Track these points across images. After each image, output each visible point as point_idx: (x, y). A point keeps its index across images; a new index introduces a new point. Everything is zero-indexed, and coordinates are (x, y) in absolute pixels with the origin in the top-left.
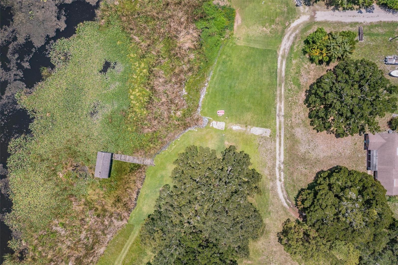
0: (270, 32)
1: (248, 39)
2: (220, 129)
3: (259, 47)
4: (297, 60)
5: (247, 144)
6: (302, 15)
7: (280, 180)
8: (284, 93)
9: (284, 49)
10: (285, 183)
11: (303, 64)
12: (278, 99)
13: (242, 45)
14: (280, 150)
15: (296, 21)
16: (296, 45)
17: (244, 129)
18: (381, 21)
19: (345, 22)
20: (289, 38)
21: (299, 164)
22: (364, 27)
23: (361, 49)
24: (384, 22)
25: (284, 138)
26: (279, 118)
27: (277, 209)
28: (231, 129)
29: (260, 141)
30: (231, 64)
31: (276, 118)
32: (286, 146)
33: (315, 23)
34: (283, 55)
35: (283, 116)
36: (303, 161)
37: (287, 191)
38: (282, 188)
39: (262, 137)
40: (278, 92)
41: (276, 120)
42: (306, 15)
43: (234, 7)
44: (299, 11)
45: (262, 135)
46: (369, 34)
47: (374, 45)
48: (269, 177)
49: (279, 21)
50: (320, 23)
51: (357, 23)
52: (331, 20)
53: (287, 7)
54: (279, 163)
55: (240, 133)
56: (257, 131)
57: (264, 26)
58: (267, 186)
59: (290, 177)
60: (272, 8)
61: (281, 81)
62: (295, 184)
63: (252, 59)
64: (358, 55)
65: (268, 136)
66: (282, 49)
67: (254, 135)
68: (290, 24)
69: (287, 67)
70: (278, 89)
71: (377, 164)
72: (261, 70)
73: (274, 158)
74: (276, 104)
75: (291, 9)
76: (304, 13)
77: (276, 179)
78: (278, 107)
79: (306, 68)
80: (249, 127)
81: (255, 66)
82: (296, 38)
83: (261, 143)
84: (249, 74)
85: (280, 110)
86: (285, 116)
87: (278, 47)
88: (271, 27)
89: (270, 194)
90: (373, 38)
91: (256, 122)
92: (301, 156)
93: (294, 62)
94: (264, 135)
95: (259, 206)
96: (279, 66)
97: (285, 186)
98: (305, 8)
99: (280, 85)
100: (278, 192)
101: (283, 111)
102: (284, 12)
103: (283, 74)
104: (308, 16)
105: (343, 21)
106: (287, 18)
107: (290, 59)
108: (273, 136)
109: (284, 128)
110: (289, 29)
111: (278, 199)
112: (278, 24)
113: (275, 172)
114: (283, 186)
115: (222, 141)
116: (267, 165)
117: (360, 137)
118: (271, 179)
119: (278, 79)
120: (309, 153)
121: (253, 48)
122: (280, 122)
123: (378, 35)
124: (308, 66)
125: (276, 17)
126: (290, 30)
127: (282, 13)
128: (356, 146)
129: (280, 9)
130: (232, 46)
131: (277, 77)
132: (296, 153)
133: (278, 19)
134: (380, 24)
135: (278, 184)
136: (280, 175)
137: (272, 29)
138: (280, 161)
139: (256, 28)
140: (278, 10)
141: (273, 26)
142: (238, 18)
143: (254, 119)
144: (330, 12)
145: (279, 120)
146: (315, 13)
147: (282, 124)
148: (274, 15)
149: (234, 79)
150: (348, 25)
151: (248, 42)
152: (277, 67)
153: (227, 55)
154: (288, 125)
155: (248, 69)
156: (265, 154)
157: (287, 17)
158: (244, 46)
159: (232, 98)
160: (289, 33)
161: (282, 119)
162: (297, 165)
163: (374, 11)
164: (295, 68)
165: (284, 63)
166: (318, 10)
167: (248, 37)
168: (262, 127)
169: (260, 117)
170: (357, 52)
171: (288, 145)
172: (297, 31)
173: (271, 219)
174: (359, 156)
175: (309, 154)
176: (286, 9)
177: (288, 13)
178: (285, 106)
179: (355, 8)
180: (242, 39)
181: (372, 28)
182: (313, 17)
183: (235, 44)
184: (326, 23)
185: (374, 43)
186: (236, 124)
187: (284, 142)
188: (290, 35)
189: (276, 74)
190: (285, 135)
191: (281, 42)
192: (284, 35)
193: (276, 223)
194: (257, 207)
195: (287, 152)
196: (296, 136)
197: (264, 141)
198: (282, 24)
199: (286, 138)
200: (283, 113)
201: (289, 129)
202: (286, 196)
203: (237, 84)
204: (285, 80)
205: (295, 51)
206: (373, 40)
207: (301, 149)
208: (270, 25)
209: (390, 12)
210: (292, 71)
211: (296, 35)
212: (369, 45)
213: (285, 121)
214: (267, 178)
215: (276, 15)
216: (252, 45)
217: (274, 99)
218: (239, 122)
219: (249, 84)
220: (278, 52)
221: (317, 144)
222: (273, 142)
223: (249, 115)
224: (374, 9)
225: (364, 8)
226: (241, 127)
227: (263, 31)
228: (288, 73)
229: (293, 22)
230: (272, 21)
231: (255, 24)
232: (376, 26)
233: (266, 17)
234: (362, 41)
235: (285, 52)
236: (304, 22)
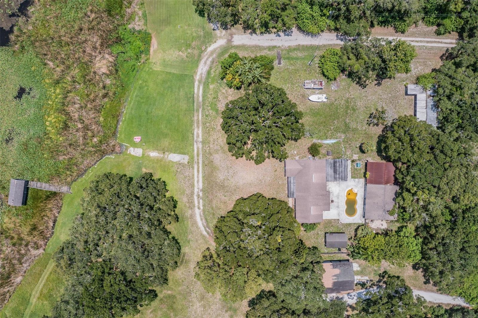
0: (187, 56)
1: (165, 64)
2: (137, 155)
3: (175, 72)
4: (214, 85)
5: (164, 171)
6: (218, 39)
7: (199, 208)
8: (202, 118)
9: (201, 74)
10: (204, 211)
11: (221, 89)
12: (196, 125)
13: (159, 69)
14: (198, 177)
15: (212, 45)
16: (213, 70)
17: (162, 156)
18: (299, 45)
20: (205, 63)
21: (218, 191)
22: (282, 51)
23: (280, 73)
24: (303, 46)
25: (203, 165)
26: (197, 145)
27: (197, 237)
28: (149, 156)
29: (178, 168)
30: (148, 89)
31: (193, 144)
32: (205, 173)
33: (232, 47)
34: (200, 80)
35: (201, 142)
36: (222, 188)
37: (206, 219)
38: (200, 216)
39: (180, 164)
40: (196, 118)
41: (193, 146)
42: (222, 39)
43: (150, 31)
44: (216, 35)
45: (179, 161)
46: (288, 58)
47: (293, 69)
48: (187, 204)
49: (195, 45)
50: (237, 47)
51: (274, 47)
52: (249, 44)
53: (203, 31)
54: (197, 190)
55: (157, 160)
56: (175, 157)
57: (180, 50)
58: (186, 214)
59: (209, 204)
60: (189, 32)
61: (199, 107)
62: (215, 212)
63: (169, 84)
64: (277, 79)
65: (186, 163)
66: (199, 74)
67: (172, 162)
68: (206, 48)
69: (204, 92)
70: (196, 114)
71: (295, 191)
72: (178, 95)
73: (193, 186)
74: (194, 130)
75: (208, 32)
76: (221, 37)
77: (194, 206)
78: (195, 133)
79: (224, 93)
80: (167, 153)
81: (171, 91)
82: (213, 62)
83: (178, 170)
84: (166, 100)
85: (198, 136)
86: (203, 142)
87: (195, 72)
88: (187, 51)
89: (189, 222)
90: (292, 62)
91: (173, 149)
92: (220, 184)
93: (211, 87)
94: (182, 161)
95: (179, 234)
96: (196, 91)
97: (204, 214)
98: (221, 32)
99: (198, 111)
100: (197, 220)
101: (200, 137)
102: (201, 36)
103: (201, 99)
104: (225, 40)
105: (261, 45)
106: (204, 43)
107: (208, 84)
108: (191, 163)
109: (203, 155)
110: (206, 53)
111: (197, 227)
112: (194, 48)
113: (193, 199)
114: (202, 214)
115: (139, 168)
116: (186, 192)
117: (280, 163)
118: (190, 207)
119: (195, 104)
120: (228, 180)
121: (170, 73)
122: (198, 149)
123: (297, 59)
124: (226, 91)
125: (193, 42)
126: (206, 55)
127: (199, 37)
128: (276, 173)
129: (196, 33)
130: (149, 70)
131: (194, 102)
132: (215, 180)
133: (194, 43)
134: (299, 48)
135: (197, 212)
136: (199, 203)
137: (189, 53)
138: (198, 189)
139: (173, 52)
140: (194, 34)
141: (189, 50)
142: (154, 43)
143: (172, 146)
144: (247, 35)
145: (197, 147)
146: (232, 37)
147: (200, 150)
148: (191, 39)
149: (150, 104)
150: (266, 49)
151: (164, 67)
152: (194, 92)
153: (143, 80)
154: (206, 151)
155: (165, 94)
156: (183, 181)
157: (204, 41)
158: (161, 71)
159: (149, 124)
161: (200, 146)
162: (216, 192)
163: (292, 34)
164: (212, 93)
165: (201, 88)
166: (235, 34)
167: (164, 61)
168: (180, 153)
169: (178, 143)
170: (276, 77)
171: (206, 172)
172: (214, 55)
173: (190, 248)
174: (280, 183)
175: (228, 181)
176: (202, 33)
177: (205, 37)
178: (204, 133)
179: (273, 32)
180: (158, 64)
181: (291, 52)
182: (230, 41)
183: (151, 68)
184: (243, 47)
185: (293, 67)
186: (153, 150)
187: (203, 169)
188: (207, 59)
189: (194, 100)
190: (203, 162)
191: (198, 66)
192: (201, 60)
193: (196, 252)
194: (176, 235)
195: (205, 179)
196: (215, 163)
197: (182, 168)
198: (198, 48)
199: (204, 165)
200: (200, 139)
201: (208, 156)
202: (205, 224)
203: (154, 110)
204: (203, 105)
205: (212, 75)
206: (291, 64)
207: (220, 176)
208: (186, 50)
209: (309, 35)
210: (210, 96)
211: (213, 59)
212: (288, 69)
213: (203, 148)
214: (185, 206)
215: (192, 39)
216: (168, 70)
217: (192, 125)
218: (156, 149)
219: (166, 109)
220: (194, 77)
221: (236, 170)
222: (191, 169)
223: (166, 141)
224: (292, 32)
225: (283, 32)
226: (159, 153)
227: (179, 55)
228: (205, 98)
229: (210, 46)
230: (188, 46)
231: (171, 48)
232: (294, 49)
233: (183, 41)
234: (281, 65)
235: (202, 76)
236: (221, 46)
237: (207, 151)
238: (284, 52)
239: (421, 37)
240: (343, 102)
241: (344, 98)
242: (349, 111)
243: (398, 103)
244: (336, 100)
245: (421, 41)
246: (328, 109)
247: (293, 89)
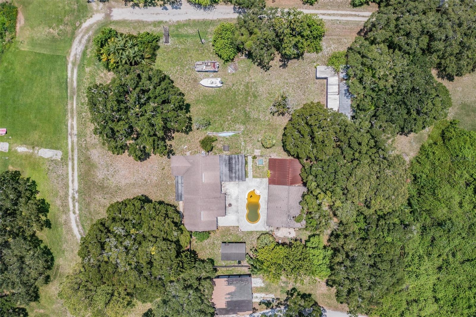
0: (58, 34)
1: (33, 42)
2: (3, 151)
3: (45, 53)
4: (91, 68)
5: (34, 169)
6: (95, 13)
7: (74, 213)
8: (76, 107)
9: (76, 55)
10: (80, 216)
11: (99, 72)
12: (69, 115)
13: (26, 50)
14: (73, 176)
15: (88, 20)
16: (89, 50)
17: (31, 151)
18: (190, 20)
19: (147, 21)
20: (80, 42)
21: (97, 193)
22: (170, 27)
23: (167, 54)
24: (194, 21)
25: (78, 162)
26: (71, 138)
27: (72, 247)
28: (16, 151)
29: (50, 166)
30: (14, 73)
31: (67, 137)
32: (80, 171)
33: (111, 23)
34: (74, 61)
35: (75, 135)
36: (101, 189)
37: (83, 226)
38: (76, 222)
39: (52, 161)
40: (69, 107)
41: (67, 139)
42: (100, 13)
43: (16, 5)
44: (91, 8)
45: (51, 157)
46: (177, 36)
47: (182, 49)
48: (61, 208)
49: (68, 20)
50: (117, 23)
51: (160, 22)
52: (131, 19)
53: (77, 3)
54: (72, 191)
55: (26, 156)
56: (46, 153)
57: (50, 27)
58: (60, 219)
59: (86, 208)
60: (61, 5)
61: (73, 93)
62: (93, 217)
63: (38, 66)
64: (164, 60)
65: (59, 160)
66: (72, 54)
67: (43, 158)
68: (81, 23)
69: (79, 76)
70: (69, 102)
71: (183, 193)
72: (49, 79)
73: (67, 186)
74: (67, 120)
75: (82, 5)
76: (97, 11)
77: (69, 211)
78: (69, 125)
79: (102, 77)
80: (37, 148)
81: (42, 75)
82: (88, 41)
83: (50, 168)
84: (35, 84)
85: (72, 128)
86: (79, 135)
87: (67, 52)
88: (59, 27)
89: (63, 229)
90: (181, 40)
91: (44, 143)
92: (99, 184)
93: (87, 70)
94: (54, 158)
95: (51, 243)
96: (69, 75)
97: (80, 219)
98: (98, 5)
99: (72, 98)
100: (73, 227)
101: (75, 128)
102: (74, 10)
103: (75, 84)
104: (103, 15)
105: (144, 20)
106: (78, 18)
107: (83, 67)
108: (64, 160)
109: (78, 150)
110: (80, 30)
111: (72, 235)
112: (67, 24)
113: (68, 202)
114: (78, 219)
115: (5, 165)
116: (59, 194)
117: (168, 160)
118: (64, 211)
119: (69, 91)
120: (108, 179)
121: (39, 54)
122: (72, 143)
123: (187, 36)
124: (105, 74)
125: (65, 16)
126: (81, 32)
127: (72, 11)
128: (164, 171)
129: (69, 7)
130: (15, 51)
131: (67, 88)
132: (92, 180)
133: (67, 18)
134: (188, 24)
135: (72, 217)
136: (74, 206)
137: (61, 30)
138: (73, 190)
139: (42, 29)
140: (67, 8)
141: (61, 27)
142: (21, 17)
143: (42, 139)
144: (128, 9)
145: (72, 140)
146: (111, 11)
147: (75, 144)
148: (63, 13)
149: (17, 90)
150: (150, 25)
151: (33, 46)
152: (67, 76)
153: (9, 62)
154: (81, 146)
155: (34, 79)
156: (56, 181)
157: (78, 16)
158: (28, 51)
159: (16, 114)
160: (80, 35)
161: (75, 139)
162: (94, 194)
163: (181, 7)
164: (89, 77)
165: (75, 71)
166: (114, 7)
167: (33, 40)
168: (52, 148)
169: (49, 137)
170: (163, 57)
171: (83, 170)
172: (91, 33)
173: (65, 259)
174: (168, 183)
175: (108, 181)
176: (76, 7)
177: (79, 11)
178: (79, 124)
179: (159, 4)
180: (26, 43)
181: (180, 28)
182: (108, 16)
183: (18, 48)
184: (123, 23)
185: (183, 46)
186: (21, 144)
187: (78, 167)
188: (82, 37)
189: (67, 85)
190: (79, 158)
191: (71, 45)
192: (75, 38)
193: (72, 264)
194: (48, 245)
195: (82, 179)
196: (92, 160)
197: (55, 165)
198: (71, 24)
199: (80, 162)
200: (75, 132)
201: (84, 150)
202: (82, 231)
203: (21, 97)
204: (78, 91)
205: (88, 56)
206: (181, 42)
207: (98, 174)
208: (58, 26)
209: (201, 8)
210: (85, 81)
211: (89, 37)
212: (176, 48)
213: (78, 141)
214: (59, 210)
215: (65, 13)
216: (37, 50)
217: (65, 115)
218: (24, 143)
219: (35, 97)
220: (67, 58)
221: (117, 168)
222: (65, 166)
223: (36, 134)
224: (181, 4)
225: (170, 4)
226: (27, 148)
227: (49, 33)
228: (80, 83)
229: (85, 22)
230: (60, 21)
231: (39, 25)
232: (184, 25)
233: (53, 16)
234: (168, 44)
235: (76, 58)
236: (98, 21)
237: (84, 145)
238: (172, 28)
239: (334, 10)
240: (242, 88)
241: (243, 83)
242: (249, 98)
243: (307, 88)
244: (233, 85)
245: (334, 15)
246: (224, 96)
247: (183, 72)
